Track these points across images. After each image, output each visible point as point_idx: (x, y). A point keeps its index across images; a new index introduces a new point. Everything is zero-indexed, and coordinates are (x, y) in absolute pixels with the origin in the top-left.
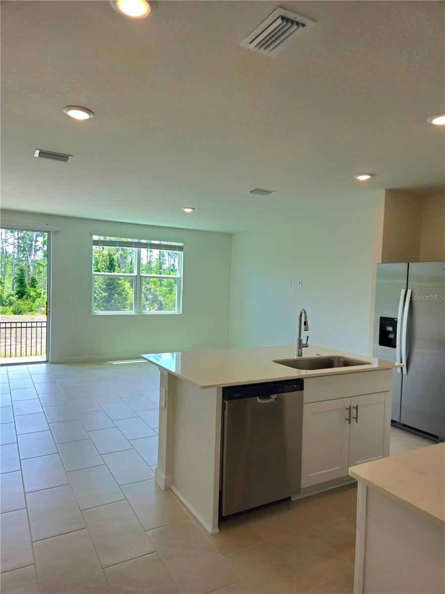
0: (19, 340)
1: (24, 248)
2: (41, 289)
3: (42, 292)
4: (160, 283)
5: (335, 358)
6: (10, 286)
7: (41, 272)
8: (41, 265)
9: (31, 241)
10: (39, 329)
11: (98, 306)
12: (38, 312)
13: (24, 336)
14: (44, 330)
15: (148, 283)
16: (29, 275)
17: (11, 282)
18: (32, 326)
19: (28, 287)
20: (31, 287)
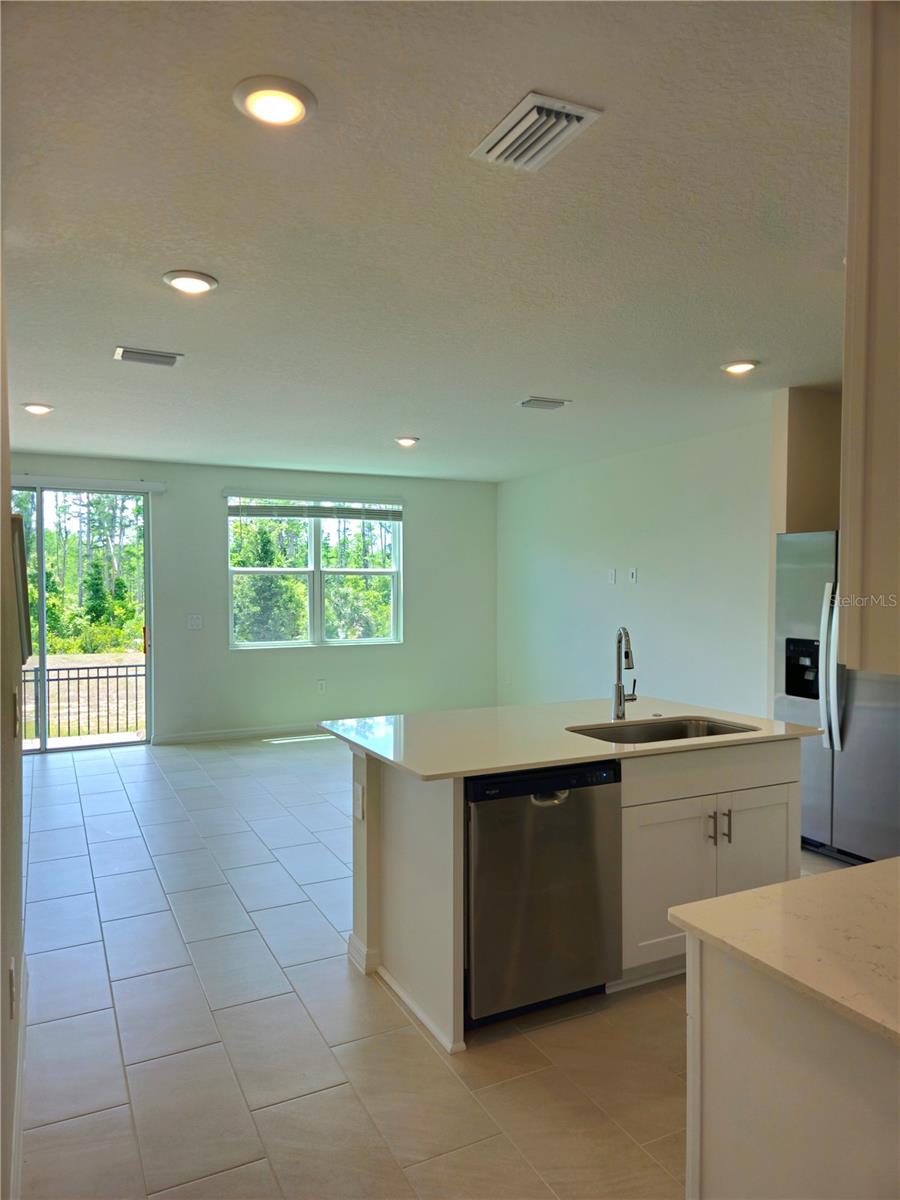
0: (93, 702)
1: (101, 524)
2: (134, 602)
3: (137, 608)
4: (366, 583)
5: (689, 720)
6: (75, 598)
7: (133, 569)
8: (134, 555)
9: (114, 508)
10: (132, 680)
11: (242, 632)
12: (130, 647)
13: (103, 694)
14: (142, 681)
15: (341, 584)
16: (110, 575)
17: (77, 591)
18: (118, 673)
19: (110, 598)
20: (115, 598)
